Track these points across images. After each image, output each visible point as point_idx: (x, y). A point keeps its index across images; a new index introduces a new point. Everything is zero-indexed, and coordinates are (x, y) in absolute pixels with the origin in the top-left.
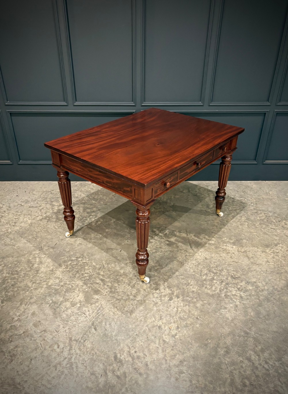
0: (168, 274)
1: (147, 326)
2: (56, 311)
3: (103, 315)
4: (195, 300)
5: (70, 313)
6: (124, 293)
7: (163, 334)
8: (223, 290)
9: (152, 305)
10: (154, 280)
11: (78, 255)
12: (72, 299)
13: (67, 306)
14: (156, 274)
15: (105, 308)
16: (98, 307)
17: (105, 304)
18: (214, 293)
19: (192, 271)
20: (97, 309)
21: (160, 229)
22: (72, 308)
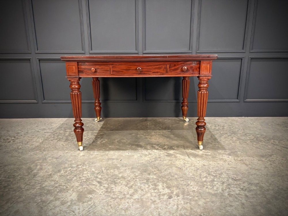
0: (166, 177)
2: (42, 210)
3: (95, 213)
4: (197, 198)
5: (58, 212)
6: (120, 192)
8: (225, 190)
9: (150, 203)
10: (152, 182)
11: (79, 163)
12: (63, 198)
13: (56, 205)
14: (155, 177)
15: (98, 206)
16: (90, 205)
17: (99, 202)
18: (217, 192)
19: (192, 174)
20: (89, 207)
21: (159, 145)
22: (61, 206)
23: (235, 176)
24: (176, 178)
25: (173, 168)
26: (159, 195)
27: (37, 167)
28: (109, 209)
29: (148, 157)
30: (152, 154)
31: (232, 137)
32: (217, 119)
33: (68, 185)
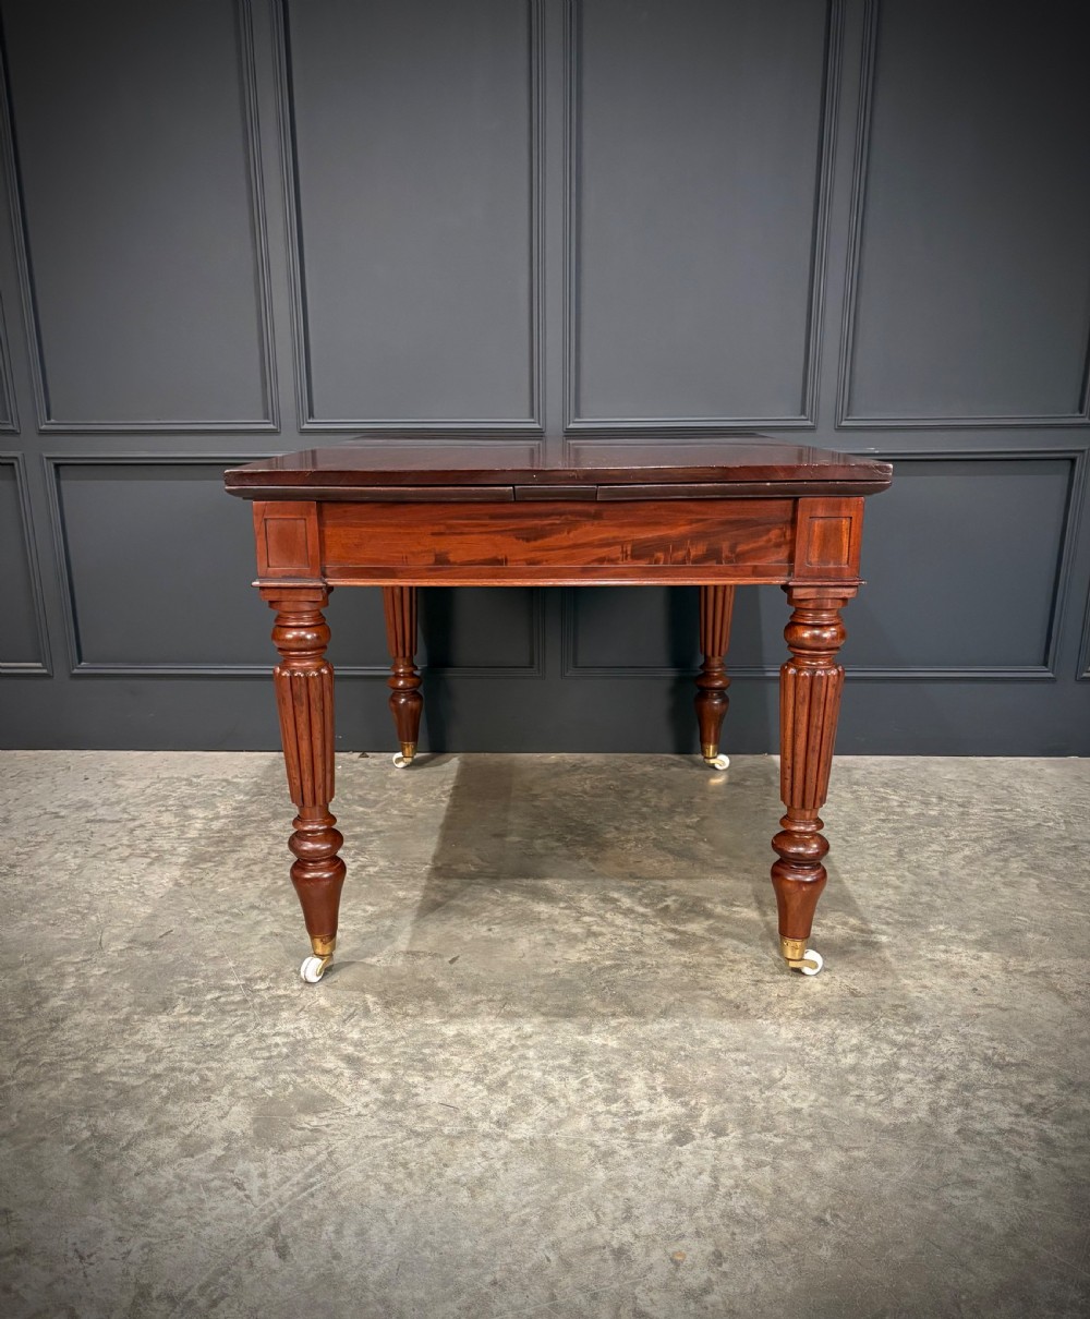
0: (669, 1044)
1: (554, 1246)
2: (98, 1174)
3: (334, 1195)
4: (808, 1145)
5: (169, 1183)
6: (450, 1109)
7: (635, 1284)
8: (947, 1109)
9: (587, 1161)
10: (600, 1064)
11: (256, 970)
12: (192, 1127)
13: (161, 1155)
14: (613, 1043)
15: (349, 1165)
16: (311, 1159)
17: (351, 1150)
18: (904, 1120)
19: (791, 1035)
20: (307, 1170)
21: (640, 893)
22: (184, 1160)
23: (1001, 1048)
24: (713, 1052)
25: (704, 1001)
26: (632, 1128)
27: (62, 983)
28: (399, 1181)
29: (583, 947)
30: (601, 934)
31: (1006, 860)
32: (939, 763)
33: (208, 1068)
